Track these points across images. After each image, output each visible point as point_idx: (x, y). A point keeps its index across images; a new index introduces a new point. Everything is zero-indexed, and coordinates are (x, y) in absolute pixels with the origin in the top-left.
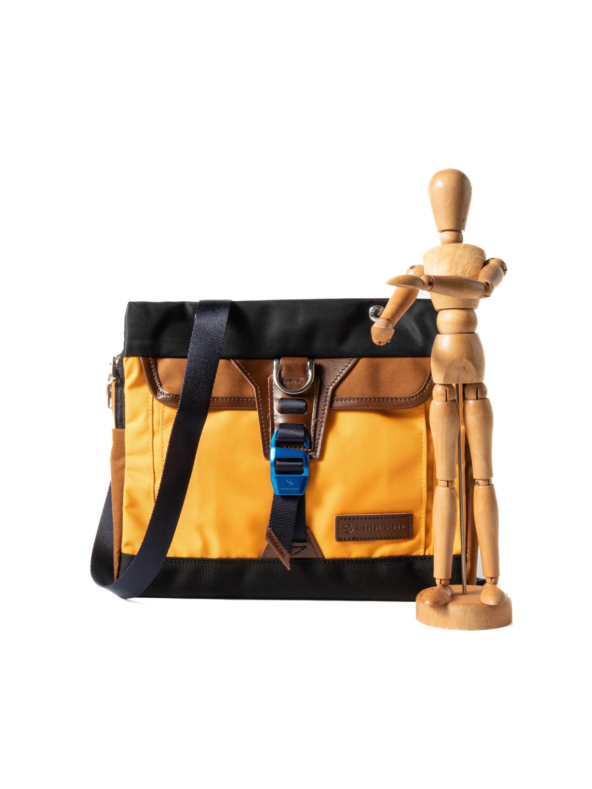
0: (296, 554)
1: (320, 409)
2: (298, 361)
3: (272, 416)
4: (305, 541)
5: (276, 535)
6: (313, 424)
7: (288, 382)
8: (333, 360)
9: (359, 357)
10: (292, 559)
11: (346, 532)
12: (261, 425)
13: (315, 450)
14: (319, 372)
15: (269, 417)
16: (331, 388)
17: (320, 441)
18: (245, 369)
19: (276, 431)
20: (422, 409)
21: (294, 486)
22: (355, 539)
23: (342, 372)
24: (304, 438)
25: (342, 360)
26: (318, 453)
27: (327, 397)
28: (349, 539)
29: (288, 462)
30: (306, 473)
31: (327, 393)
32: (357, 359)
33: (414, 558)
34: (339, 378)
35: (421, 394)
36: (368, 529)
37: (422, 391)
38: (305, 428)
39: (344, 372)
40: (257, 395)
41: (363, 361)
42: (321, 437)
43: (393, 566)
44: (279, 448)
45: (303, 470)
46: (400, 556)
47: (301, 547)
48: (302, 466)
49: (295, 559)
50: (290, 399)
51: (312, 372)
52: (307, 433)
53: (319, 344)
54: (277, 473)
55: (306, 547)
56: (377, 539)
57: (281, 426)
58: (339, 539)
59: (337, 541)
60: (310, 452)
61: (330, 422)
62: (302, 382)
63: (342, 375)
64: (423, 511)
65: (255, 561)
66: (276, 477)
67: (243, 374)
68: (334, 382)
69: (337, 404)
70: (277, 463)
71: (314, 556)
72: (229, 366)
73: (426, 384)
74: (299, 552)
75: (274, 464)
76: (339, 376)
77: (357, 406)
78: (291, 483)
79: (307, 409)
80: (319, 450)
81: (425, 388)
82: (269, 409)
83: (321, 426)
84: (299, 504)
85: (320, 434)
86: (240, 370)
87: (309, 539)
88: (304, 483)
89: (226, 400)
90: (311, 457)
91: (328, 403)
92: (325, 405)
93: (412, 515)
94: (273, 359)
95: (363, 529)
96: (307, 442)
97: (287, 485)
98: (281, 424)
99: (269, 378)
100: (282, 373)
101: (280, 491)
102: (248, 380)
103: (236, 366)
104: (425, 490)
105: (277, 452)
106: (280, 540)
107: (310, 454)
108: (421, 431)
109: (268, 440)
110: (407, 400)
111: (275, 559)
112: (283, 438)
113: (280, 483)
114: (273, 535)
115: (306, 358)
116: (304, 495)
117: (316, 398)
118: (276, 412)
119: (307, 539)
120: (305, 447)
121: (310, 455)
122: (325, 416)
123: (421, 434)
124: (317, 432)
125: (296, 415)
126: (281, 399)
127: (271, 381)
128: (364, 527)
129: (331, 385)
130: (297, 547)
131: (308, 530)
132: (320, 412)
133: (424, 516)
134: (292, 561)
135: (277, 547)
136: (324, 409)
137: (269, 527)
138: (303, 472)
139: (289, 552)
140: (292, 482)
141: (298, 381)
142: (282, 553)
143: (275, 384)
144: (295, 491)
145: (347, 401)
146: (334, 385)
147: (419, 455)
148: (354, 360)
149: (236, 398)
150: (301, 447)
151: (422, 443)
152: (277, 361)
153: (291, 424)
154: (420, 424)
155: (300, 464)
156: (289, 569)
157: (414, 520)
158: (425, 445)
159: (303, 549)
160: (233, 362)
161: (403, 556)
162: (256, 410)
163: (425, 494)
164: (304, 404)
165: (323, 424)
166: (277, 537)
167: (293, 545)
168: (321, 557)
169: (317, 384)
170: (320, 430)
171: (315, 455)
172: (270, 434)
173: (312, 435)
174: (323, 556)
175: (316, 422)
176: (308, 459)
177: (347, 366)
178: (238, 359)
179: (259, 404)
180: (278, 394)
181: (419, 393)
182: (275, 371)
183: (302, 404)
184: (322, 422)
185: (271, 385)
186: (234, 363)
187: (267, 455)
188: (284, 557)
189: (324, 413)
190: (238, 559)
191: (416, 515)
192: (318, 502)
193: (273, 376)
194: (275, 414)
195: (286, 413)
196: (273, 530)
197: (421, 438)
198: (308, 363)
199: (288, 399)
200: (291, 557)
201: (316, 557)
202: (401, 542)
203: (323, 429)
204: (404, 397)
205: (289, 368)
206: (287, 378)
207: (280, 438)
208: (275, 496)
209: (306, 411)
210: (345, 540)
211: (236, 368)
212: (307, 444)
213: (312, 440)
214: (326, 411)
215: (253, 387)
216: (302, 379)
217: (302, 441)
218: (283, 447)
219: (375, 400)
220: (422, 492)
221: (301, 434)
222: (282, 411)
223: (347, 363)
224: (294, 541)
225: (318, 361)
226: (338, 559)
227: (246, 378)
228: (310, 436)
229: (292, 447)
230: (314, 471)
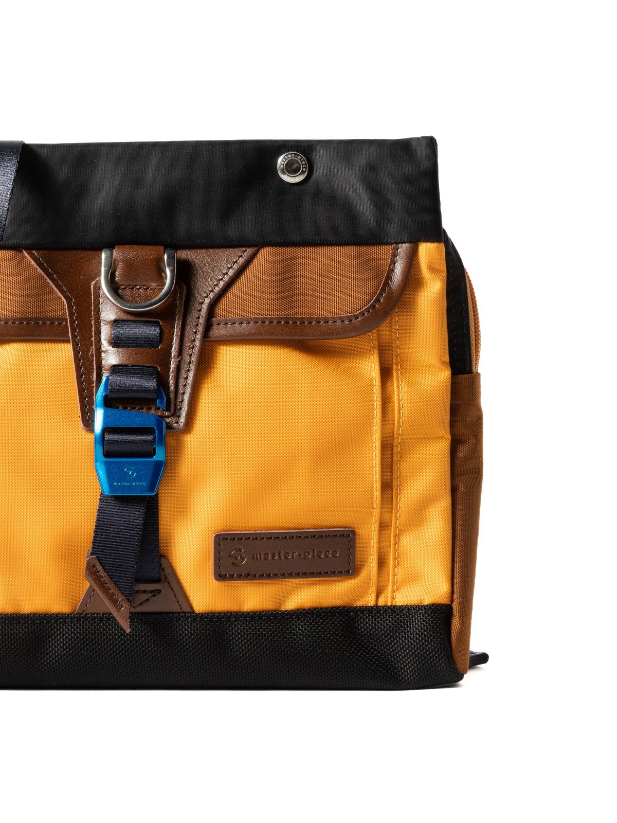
0: (141, 604)
1: (186, 340)
2: (146, 253)
3: (99, 351)
4: (157, 581)
5: (104, 569)
6: (173, 366)
7: (128, 291)
8: (212, 251)
9: (259, 245)
10: (135, 613)
11: (233, 563)
12: (78, 368)
13: (176, 414)
14: (185, 273)
15: (92, 355)
16: (207, 301)
17: (186, 397)
18: (49, 267)
19: (104, 379)
20: (372, 340)
21: (139, 478)
22: (249, 576)
23: (227, 273)
24: (157, 391)
25: (228, 252)
26: (182, 420)
27: (199, 318)
28: (240, 577)
29: (127, 434)
30: (159, 456)
31: (200, 310)
32: (255, 249)
33: (358, 610)
34: (222, 283)
35: (371, 311)
36: (273, 558)
37: (373, 306)
38: (158, 373)
39: (231, 272)
40: (71, 314)
41: (265, 254)
42: (188, 390)
43: (319, 626)
44: (109, 410)
45: (154, 450)
46: (332, 608)
47: (152, 592)
48: (152, 442)
49: (139, 613)
50: (131, 321)
51: (172, 272)
52: (162, 382)
53: (185, 223)
54: (107, 455)
55: (160, 591)
56: (290, 575)
57: (115, 369)
58: (220, 575)
59: (216, 579)
60: (168, 417)
61: (205, 364)
62: (154, 290)
63: (226, 278)
64: (375, 526)
65: (66, 618)
66: (106, 463)
67: (45, 277)
68: (212, 291)
69: (218, 331)
70: (107, 437)
71: (175, 608)
72: (20, 262)
73: (380, 294)
74: (147, 600)
75: (102, 440)
76: (222, 279)
77: (253, 334)
78: (133, 474)
79: (163, 339)
80: (184, 413)
81: (378, 300)
82: (93, 339)
83: (188, 371)
84: (146, 513)
85: (185, 385)
86: (39, 270)
87: (166, 578)
88: (158, 473)
89: (13, 323)
90: (169, 427)
91: (201, 329)
92: (196, 332)
93: (353, 532)
94: (100, 249)
95: (265, 559)
96: (162, 398)
97: (124, 477)
98: (114, 366)
99: (94, 282)
100: (117, 274)
101: (111, 487)
102: (54, 287)
103: (33, 263)
104: (377, 486)
105: (106, 417)
106: (111, 578)
107: (168, 420)
108: (371, 380)
109: (91, 396)
110: (346, 322)
111: (103, 614)
112: (118, 391)
113: (111, 475)
114: (99, 568)
115: (162, 248)
116: (156, 496)
117: (178, 319)
118: (105, 345)
119: (163, 577)
120: (159, 409)
121: (167, 423)
122: (196, 351)
123: (372, 386)
124: (182, 381)
125: (141, 350)
126: (115, 321)
127: (98, 288)
128: (266, 554)
129: (207, 297)
130: (144, 592)
131: (163, 560)
132: (187, 344)
133: (375, 534)
134: (134, 618)
135: (105, 590)
136: (194, 340)
137: (92, 554)
138: (154, 454)
139: (129, 600)
140: (134, 471)
141: (146, 289)
142: (115, 602)
143: (104, 293)
144: (139, 488)
145: (236, 325)
146: (212, 295)
147: (369, 423)
148: (250, 251)
149: (30, 319)
150: (150, 409)
151: (372, 401)
152: (108, 252)
153: (132, 366)
154: (370, 367)
155: (150, 438)
156: (128, 631)
157: (358, 542)
158: (377, 404)
159: (154, 596)
160: (26, 254)
161: (338, 608)
162: (69, 342)
163: (377, 494)
164: (158, 330)
165: (192, 367)
166: (107, 572)
167: (137, 589)
168: (188, 610)
169: (181, 293)
170: (187, 378)
171: (177, 423)
172: (95, 384)
173: (172, 388)
174: (192, 608)
175: (179, 362)
176: (164, 430)
177: (236, 262)
178: (36, 249)
179: (73, 330)
180: (109, 312)
181: (368, 310)
182: (103, 269)
183: (153, 331)
184: (190, 363)
185: (97, 296)
186: (28, 257)
187: (88, 423)
188: (119, 609)
189: (193, 347)
190: (34, 614)
191: (361, 532)
192: (183, 509)
193: (100, 280)
194: (103, 349)
195: (123, 346)
196: (98, 560)
197: (372, 393)
198: (166, 257)
199: (127, 321)
200: (133, 610)
201: (179, 610)
202: (334, 582)
203: (191, 375)
204: (340, 318)
205: (130, 267)
206: (127, 283)
207: (111, 391)
208: (103, 498)
209: (160, 342)
210: (232, 578)
211: (32, 266)
212: (162, 402)
213: (172, 396)
214: (197, 343)
215: (63, 299)
216: (154, 285)
217: (154, 396)
218: (118, 408)
219: (287, 323)
220: (371, 491)
221: (152, 384)
222: (116, 342)
223: (237, 257)
224: (138, 580)
225: (184, 254)
226: (219, 613)
227: (51, 283)
228: (169, 388)
229: (134, 408)
230: (175, 451)
